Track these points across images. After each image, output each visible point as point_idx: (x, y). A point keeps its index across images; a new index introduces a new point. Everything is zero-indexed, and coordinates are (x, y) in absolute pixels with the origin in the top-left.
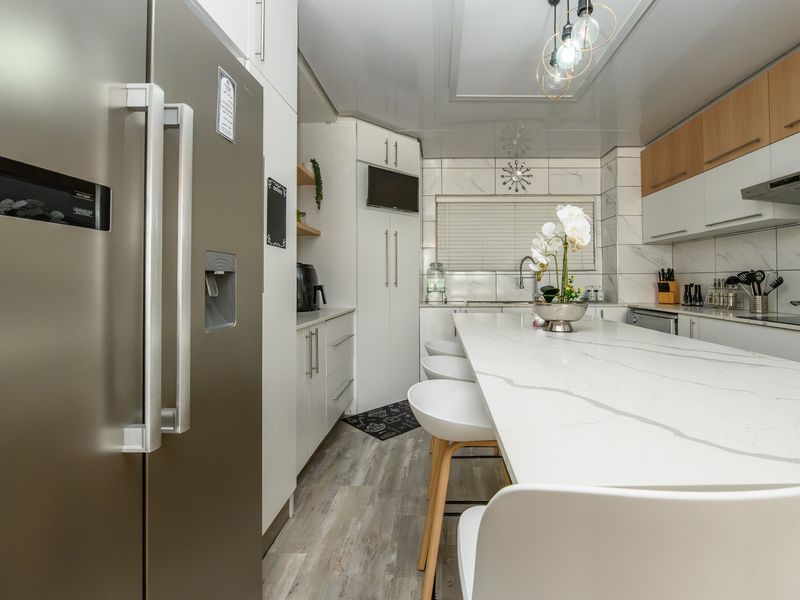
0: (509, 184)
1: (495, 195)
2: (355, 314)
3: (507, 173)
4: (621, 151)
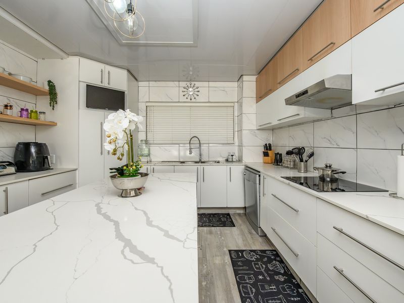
0: (186, 96)
1: (179, 102)
2: (77, 171)
3: (185, 90)
4: (245, 78)
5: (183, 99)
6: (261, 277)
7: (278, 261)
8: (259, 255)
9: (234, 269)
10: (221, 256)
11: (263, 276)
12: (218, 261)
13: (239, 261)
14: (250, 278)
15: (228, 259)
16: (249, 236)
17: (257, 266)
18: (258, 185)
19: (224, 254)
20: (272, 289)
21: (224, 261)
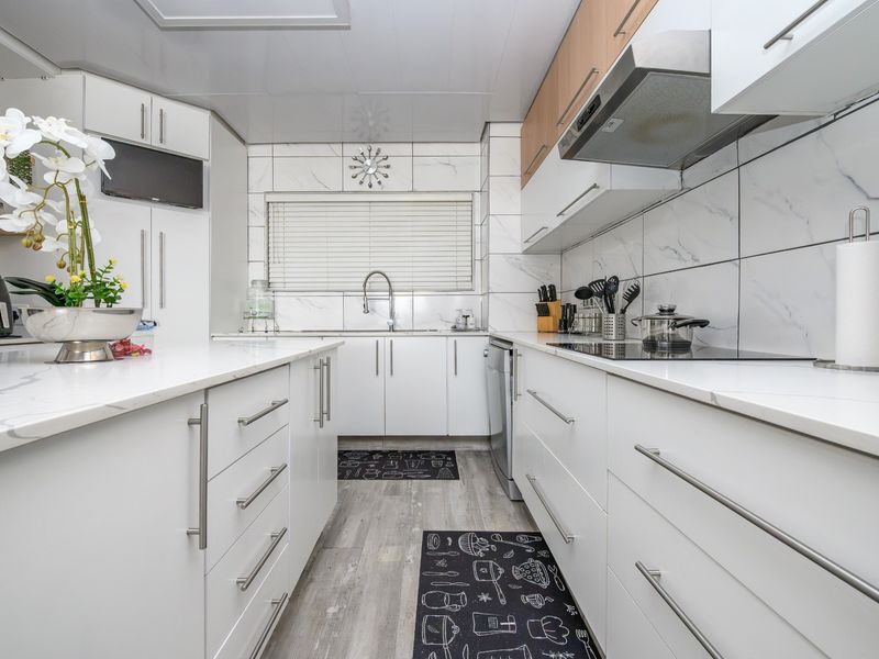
0: (360, 178)
1: (343, 192)
3: (357, 163)
4: (494, 129)
5: (353, 185)
6: (485, 598)
7: (542, 559)
8: (497, 544)
9: (422, 577)
10: (400, 544)
11: (493, 594)
12: (388, 556)
13: (441, 558)
14: (455, 600)
15: (414, 554)
16: (487, 500)
17: (483, 570)
18: (507, 375)
19: (411, 539)
20: (506, 627)
21: (403, 557)
